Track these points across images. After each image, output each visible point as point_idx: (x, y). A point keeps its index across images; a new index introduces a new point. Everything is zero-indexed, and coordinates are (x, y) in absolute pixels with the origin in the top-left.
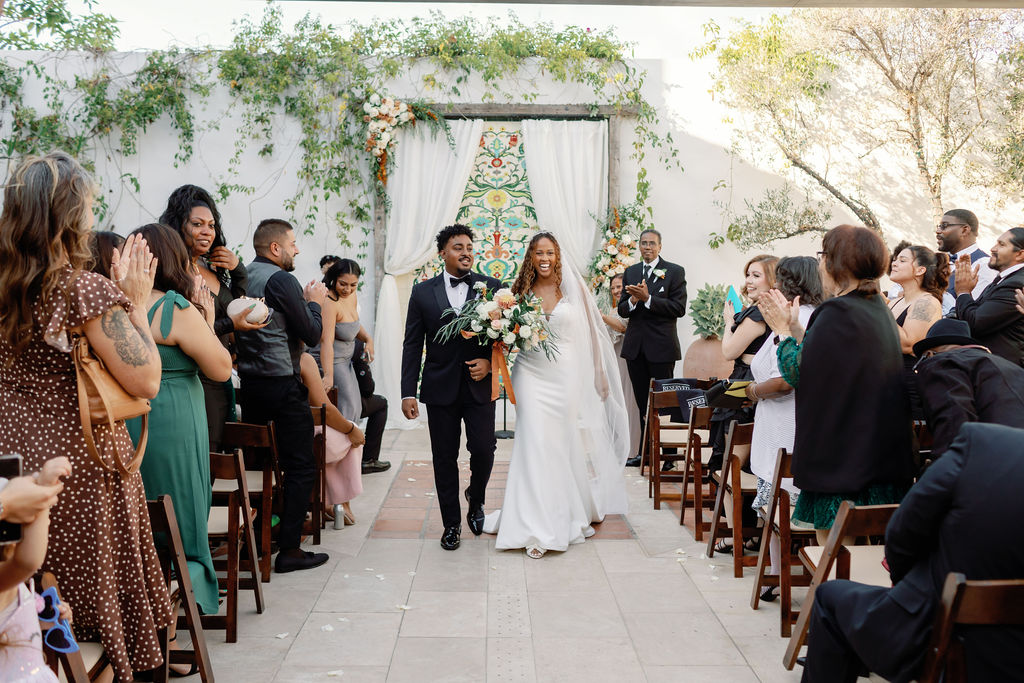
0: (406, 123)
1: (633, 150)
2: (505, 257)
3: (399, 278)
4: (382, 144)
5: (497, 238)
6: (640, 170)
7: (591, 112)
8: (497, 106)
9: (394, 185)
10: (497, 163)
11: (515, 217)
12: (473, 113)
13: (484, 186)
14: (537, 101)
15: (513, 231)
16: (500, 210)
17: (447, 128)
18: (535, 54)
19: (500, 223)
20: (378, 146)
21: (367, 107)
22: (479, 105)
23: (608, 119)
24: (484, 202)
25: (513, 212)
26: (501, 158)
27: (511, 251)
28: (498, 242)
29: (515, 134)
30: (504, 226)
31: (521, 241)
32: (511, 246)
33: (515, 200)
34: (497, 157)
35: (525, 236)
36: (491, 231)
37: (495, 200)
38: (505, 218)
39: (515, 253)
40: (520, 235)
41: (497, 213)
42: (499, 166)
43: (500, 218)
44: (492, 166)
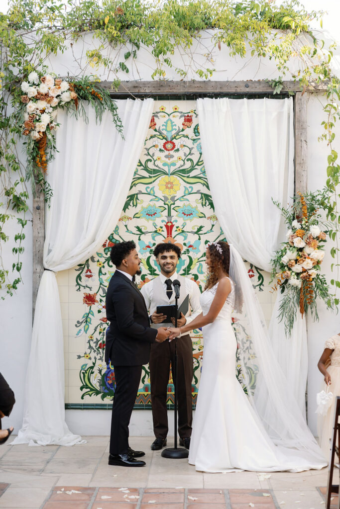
0: (68, 103)
1: (322, 130)
3: (59, 274)
4: (42, 126)
5: (169, 229)
6: (329, 153)
7: (274, 89)
8: (168, 83)
9: (54, 172)
10: (169, 146)
11: (189, 205)
12: (142, 91)
13: (155, 171)
14: (214, 78)
15: (188, 222)
16: (173, 198)
17: (113, 109)
18: (213, 27)
19: (173, 213)
20: (37, 129)
21: (25, 86)
22: (149, 83)
23: (294, 97)
24: (155, 189)
25: (188, 200)
26: (174, 141)
27: (185, 244)
28: (171, 234)
29: (190, 114)
30: (177, 216)
31: (196, 233)
32: (185, 238)
33: (190, 187)
34: (169, 140)
35: (201, 227)
36: (163, 221)
37: (167, 187)
38: (179, 207)
39: (190, 246)
40: (195, 226)
41: (169, 202)
42: (172, 150)
43: (172, 206)
44: (163, 149)
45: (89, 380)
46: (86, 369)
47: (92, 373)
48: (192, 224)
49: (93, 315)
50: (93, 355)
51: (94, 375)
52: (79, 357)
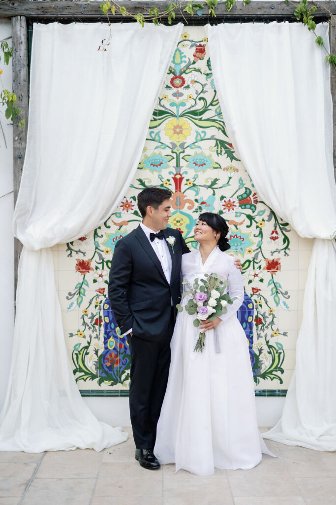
2: (189, 208)
5: (178, 182)
10: (178, 82)
11: (202, 153)
13: (161, 113)
15: (200, 174)
16: (182, 145)
19: (182, 163)
23: (330, 20)
24: (161, 134)
25: (199, 147)
26: (184, 75)
27: (196, 200)
28: (180, 188)
29: (202, 44)
30: (187, 166)
31: (210, 187)
32: (197, 193)
33: (203, 132)
34: (178, 75)
35: (216, 180)
36: (170, 173)
37: (175, 132)
38: (189, 155)
39: (203, 203)
40: (210, 178)
41: (178, 150)
42: (181, 86)
43: (182, 155)
44: (171, 86)
45: (83, 362)
46: (79, 350)
47: (87, 354)
48: (205, 176)
49: (87, 285)
50: (88, 332)
51: (88, 356)
52: (71, 335)
